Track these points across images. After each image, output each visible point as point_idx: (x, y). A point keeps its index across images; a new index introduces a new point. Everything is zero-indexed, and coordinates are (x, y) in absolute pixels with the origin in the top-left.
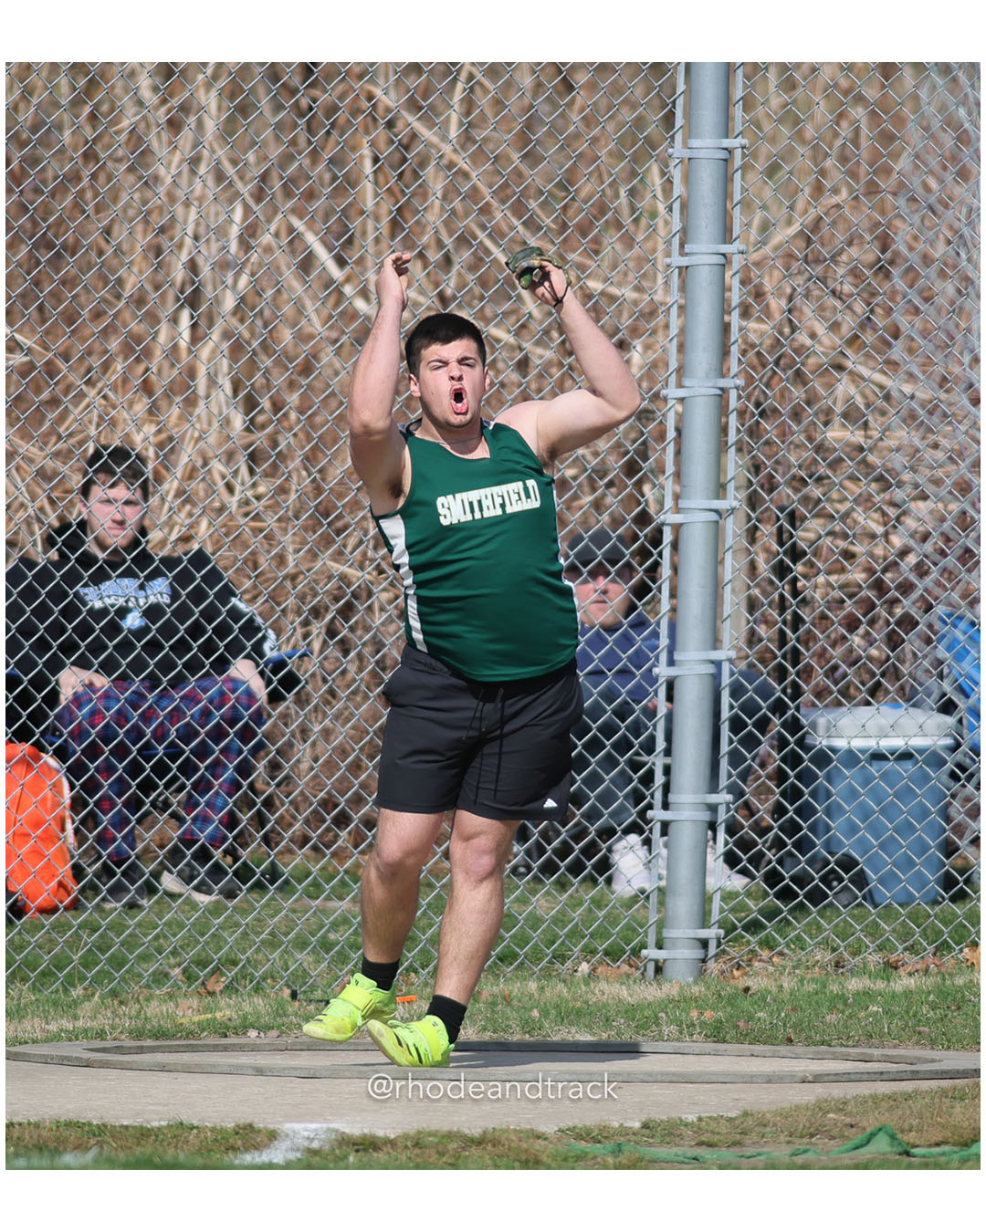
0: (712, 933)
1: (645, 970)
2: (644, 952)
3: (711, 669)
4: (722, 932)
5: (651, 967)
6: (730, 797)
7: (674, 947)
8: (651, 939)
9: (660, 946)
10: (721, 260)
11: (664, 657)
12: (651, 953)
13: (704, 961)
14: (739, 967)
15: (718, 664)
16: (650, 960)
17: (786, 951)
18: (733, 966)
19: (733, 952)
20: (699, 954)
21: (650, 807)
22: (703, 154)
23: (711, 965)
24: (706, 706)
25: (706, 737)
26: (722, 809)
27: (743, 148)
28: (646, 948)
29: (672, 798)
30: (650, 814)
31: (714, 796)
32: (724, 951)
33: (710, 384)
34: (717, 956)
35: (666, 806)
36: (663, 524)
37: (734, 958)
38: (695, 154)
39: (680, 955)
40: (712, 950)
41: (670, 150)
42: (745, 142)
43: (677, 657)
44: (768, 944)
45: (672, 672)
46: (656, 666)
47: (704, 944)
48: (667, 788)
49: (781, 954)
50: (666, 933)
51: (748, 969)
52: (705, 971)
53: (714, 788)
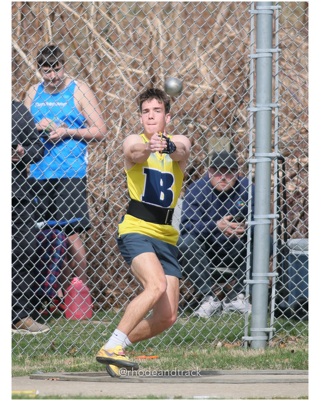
0: (271, 329)
1: (244, 345)
2: (243, 338)
3: (269, 222)
4: (275, 329)
5: (246, 344)
6: (277, 274)
7: (256, 335)
8: (246, 332)
9: (249, 335)
10: (270, 55)
11: (250, 217)
12: (246, 338)
13: (267, 341)
14: (282, 343)
15: (272, 219)
16: (246, 341)
17: (302, 336)
18: (280, 343)
19: (279, 337)
20: (265, 338)
21: (245, 278)
22: (263, 12)
23: (271, 342)
24: (267, 237)
25: (267, 250)
26: (274, 279)
27: (279, 9)
28: (244, 336)
29: (253, 274)
30: (245, 281)
31: (271, 273)
32: (276, 337)
33: (267, 106)
34: (273, 339)
35: (251, 278)
36: (249, 163)
37: (280, 340)
38: (260, 12)
39: (258, 338)
40: (271, 336)
41: (249, 11)
42: (280, 7)
43: (254, 217)
44: (293, 333)
45: (253, 223)
46: (246, 221)
47: (268, 334)
48: (251, 271)
49: (299, 338)
50: (252, 330)
51: (286, 344)
52: (268, 345)
53: (270, 270)
